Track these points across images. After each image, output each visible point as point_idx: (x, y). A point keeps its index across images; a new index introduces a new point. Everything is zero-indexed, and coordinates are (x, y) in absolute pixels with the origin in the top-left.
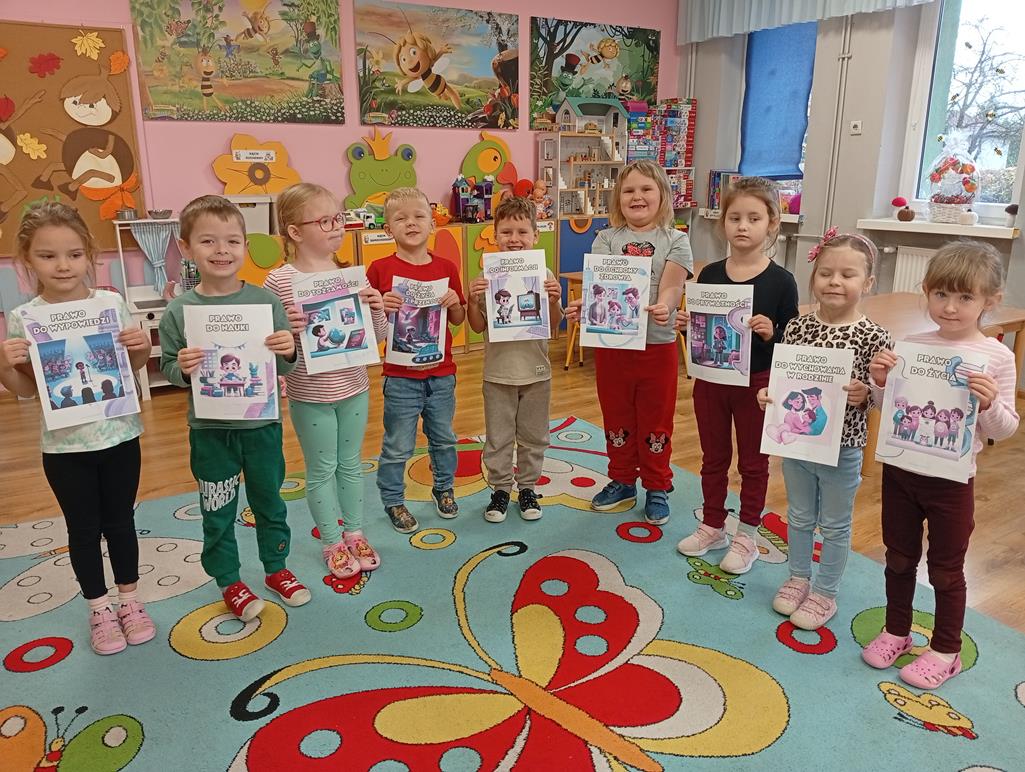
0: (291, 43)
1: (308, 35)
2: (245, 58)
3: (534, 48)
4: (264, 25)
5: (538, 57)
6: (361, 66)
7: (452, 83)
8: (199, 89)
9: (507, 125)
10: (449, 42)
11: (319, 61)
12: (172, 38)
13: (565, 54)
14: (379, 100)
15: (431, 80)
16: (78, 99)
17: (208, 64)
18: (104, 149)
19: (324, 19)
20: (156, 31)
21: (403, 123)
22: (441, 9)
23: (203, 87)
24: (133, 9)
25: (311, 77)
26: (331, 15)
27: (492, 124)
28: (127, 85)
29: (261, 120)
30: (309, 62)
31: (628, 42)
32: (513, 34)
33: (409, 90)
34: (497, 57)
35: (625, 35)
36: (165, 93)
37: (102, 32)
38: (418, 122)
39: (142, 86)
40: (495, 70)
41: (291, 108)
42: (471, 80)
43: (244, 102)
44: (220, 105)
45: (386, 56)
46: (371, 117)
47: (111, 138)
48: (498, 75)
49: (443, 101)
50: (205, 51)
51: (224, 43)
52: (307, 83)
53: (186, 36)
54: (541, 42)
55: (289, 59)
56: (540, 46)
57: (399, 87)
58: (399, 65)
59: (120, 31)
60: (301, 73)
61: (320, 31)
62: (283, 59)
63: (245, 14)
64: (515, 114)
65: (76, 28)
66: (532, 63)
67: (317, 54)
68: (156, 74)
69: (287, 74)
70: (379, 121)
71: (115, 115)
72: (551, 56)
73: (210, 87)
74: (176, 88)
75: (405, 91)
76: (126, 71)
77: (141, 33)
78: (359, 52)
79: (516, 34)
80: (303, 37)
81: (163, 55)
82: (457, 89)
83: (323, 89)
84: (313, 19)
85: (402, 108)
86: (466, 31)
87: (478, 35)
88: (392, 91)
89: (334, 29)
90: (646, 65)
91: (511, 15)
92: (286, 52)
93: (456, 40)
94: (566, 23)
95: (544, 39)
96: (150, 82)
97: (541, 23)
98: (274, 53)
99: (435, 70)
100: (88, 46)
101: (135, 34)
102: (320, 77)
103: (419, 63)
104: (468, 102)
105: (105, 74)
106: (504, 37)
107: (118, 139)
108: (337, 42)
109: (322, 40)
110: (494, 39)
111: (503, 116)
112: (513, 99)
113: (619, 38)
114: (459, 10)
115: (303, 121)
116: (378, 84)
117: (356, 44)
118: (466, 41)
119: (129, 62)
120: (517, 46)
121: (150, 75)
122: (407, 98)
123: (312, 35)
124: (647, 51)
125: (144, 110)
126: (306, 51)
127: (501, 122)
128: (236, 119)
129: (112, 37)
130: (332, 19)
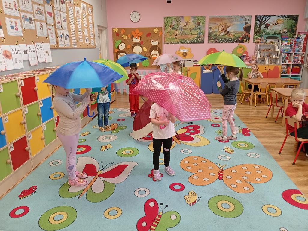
0: (194, 27)
1: (198, 25)
2: (184, 31)
3: (256, 23)
4: (189, 24)
5: (257, 25)
6: (209, 31)
7: (232, 32)
8: (175, 38)
9: (246, 42)
10: (232, 23)
11: (200, 30)
12: (171, 28)
13: (265, 24)
14: (213, 38)
15: (226, 32)
16: (153, 41)
17: (177, 33)
18: (156, 50)
19: (202, 21)
20: (168, 27)
21: (218, 42)
22: (230, 16)
23: (176, 37)
24: (164, 23)
25: (198, 34)
26: (203, 20)
27: (242, 42)
28: (162, 38)
29: (186, 43)
30: (197, 31)
31: (287, 19)
32: (250, 20)
33: (220, 35)
34: (245, 26)
35: (286, 17)
36: (168, 39)
37: (158, 28)
38: (222, 42)
39: (164, 38)
40: (244, 29)
41: (192, 41)
42: (237, 32)
43: (183, 40)
44: (178, 41)
45: (216, 28)
46: (210, 41)
47: (158, 48)
48: (245, 30)
49: (229, 37)
50: (177, 30)
51: (180, 28)
52: (196, 35)
53: (173, 27)
54: (258, 21)
55: (194, 30)
56: (257, 22)
57: (218, 34)
58: (218, 29)
59: (161, 28)
60: (196, 33)
61: (201, 24)
62: (192, 30)
63: (185, 22)
64: (249, 39)
65: (154, 28)
66: (255, 27)
67: (199, 29)
68: (167, 35)
69: (193, 33)
70: (212, 42)
71: (159, 43)
72: (261, 25)
73: (177, 37)
74: (171, 38)
75: (219, 35)
76: (162, 35)
77: (165, 28)
78: (209, 28)
79: (251, 20)
80: (197, 25)
81: (169, 31)
82: (233, 34)
83: (200, 36)
84: (199, 21)
85: (218, 39)
86: (237, 20)
87: (240, 21)
88: (216, 35)
89: (204, 23)
90: (293, 25)
91: (250, 16)
92: (193, 29)
93: (233, 23)
94: (266, 16)
95: (259, 21)
96: (166, 37)
97: (258, 17)
98: (190, 29)
99: (227, 30)
100: (156, 31)
101: (164, 28)
102: (200, 34)
103: (223, 29)
104: (236, 37)
105: (158, 35)
106: (247, 21)
107: (159, 48)
108: (204, 26)
109: (201, 26)
110: (244, 22)
111: (245, 40)
112: (249, 35)
113: (283, 18)
114: (235, 16)
115: (195, 43)
116: (213, 34)
117: (209, 26)
118: (236, 23)
119: (162, 33)
120: (251, 23)
121: (166, 35)
122: (220, 37)
123: (199, 25)
124: (293, 21)
125: (164, 42)
126: (197, 28)
127: (244, 41)
128: (181, 43)
129: (160, 29)
130: (204, 21)
